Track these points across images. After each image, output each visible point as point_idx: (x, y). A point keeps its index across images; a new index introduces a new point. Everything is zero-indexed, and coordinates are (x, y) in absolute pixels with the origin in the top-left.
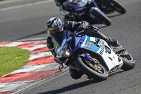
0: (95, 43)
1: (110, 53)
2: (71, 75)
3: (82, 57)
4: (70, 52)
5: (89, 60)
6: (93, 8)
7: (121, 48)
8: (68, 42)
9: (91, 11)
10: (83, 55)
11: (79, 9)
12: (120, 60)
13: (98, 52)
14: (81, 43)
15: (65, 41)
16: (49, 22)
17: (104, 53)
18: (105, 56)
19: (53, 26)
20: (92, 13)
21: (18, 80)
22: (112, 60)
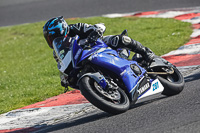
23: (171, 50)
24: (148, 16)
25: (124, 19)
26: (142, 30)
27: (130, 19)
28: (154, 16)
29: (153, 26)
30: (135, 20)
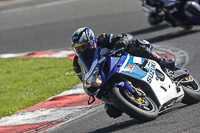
0: (140, 66)
1: (162, 80)
2: (107, 112)
3: (119, 87)
4: (102, 79)
5: (130, 91)
6: (189, 3)
7: (182, 71)
8: (99, 65)
9: (186, 7)
10: (122, 84)
11: (170, 4)
12: (178, 90)
13: (145, 79)
14: (119, 66)
15: (95, 63)
16: (76, 35)
17: (154, 80)
18: (155, 85)
19: (81, 40)
20: (188, 9)
21: (69, 104)
22: (166, 90)
23: (64, 90)
24: (41, 56)
25: (17, 59)
26: (36, 70)
27: (23, 59)
28: (47, 56)
29: (46, 66)
30: (28, 60)
